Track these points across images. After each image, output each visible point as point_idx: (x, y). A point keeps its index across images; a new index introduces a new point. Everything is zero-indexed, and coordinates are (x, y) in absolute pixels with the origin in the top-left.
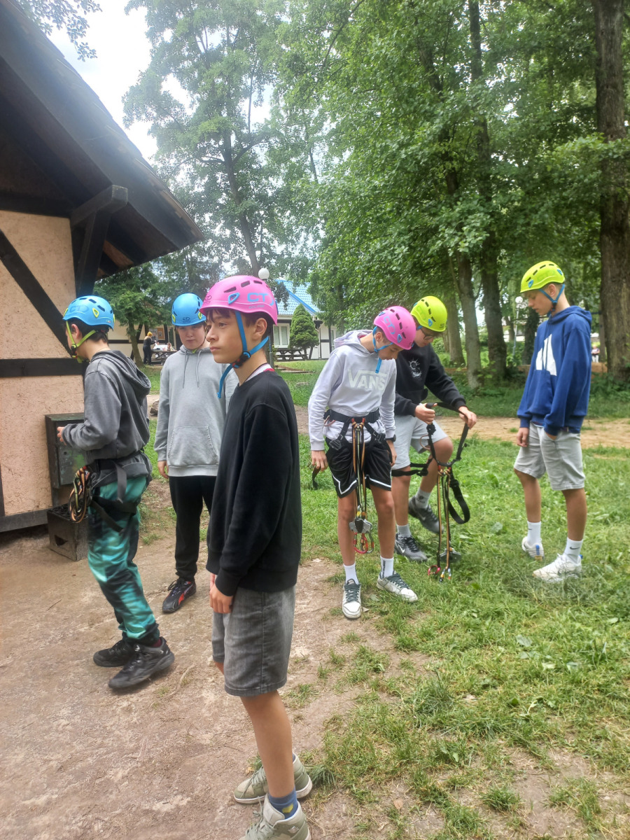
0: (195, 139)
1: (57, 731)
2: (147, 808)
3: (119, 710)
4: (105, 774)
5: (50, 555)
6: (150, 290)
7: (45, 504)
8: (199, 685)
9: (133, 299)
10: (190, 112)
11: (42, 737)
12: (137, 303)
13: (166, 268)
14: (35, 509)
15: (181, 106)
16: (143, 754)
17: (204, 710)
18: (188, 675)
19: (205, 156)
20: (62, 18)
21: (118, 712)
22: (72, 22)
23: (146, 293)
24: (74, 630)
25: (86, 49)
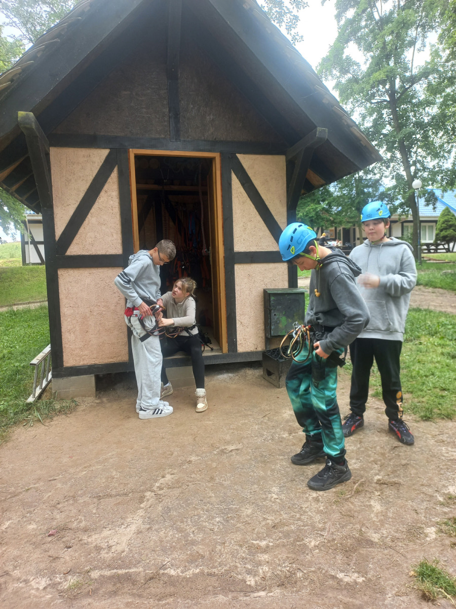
0: (368, 87)
1: (271, 501)
2: (333, 574)
3: (310, 498)
4: (303, 539)
5: (263, 381)
6: (327, 202)
7: (261, 347)
8: (368, 495)
9: (315, 210)
10: (364, 68)
11: (262, 502)
12: (317, 212)
13: (340, 186)
14: (255, 350)
15: (357, 64)
16: (328, 534)
17: (372, 515)
18: (360, 485)
19: (374, 99)
20: (283, 19)
21: (310, 500)
22: (289, 20)
23: (324, 205)
24: (279, 435)
25: (297, 37)
